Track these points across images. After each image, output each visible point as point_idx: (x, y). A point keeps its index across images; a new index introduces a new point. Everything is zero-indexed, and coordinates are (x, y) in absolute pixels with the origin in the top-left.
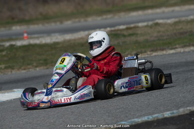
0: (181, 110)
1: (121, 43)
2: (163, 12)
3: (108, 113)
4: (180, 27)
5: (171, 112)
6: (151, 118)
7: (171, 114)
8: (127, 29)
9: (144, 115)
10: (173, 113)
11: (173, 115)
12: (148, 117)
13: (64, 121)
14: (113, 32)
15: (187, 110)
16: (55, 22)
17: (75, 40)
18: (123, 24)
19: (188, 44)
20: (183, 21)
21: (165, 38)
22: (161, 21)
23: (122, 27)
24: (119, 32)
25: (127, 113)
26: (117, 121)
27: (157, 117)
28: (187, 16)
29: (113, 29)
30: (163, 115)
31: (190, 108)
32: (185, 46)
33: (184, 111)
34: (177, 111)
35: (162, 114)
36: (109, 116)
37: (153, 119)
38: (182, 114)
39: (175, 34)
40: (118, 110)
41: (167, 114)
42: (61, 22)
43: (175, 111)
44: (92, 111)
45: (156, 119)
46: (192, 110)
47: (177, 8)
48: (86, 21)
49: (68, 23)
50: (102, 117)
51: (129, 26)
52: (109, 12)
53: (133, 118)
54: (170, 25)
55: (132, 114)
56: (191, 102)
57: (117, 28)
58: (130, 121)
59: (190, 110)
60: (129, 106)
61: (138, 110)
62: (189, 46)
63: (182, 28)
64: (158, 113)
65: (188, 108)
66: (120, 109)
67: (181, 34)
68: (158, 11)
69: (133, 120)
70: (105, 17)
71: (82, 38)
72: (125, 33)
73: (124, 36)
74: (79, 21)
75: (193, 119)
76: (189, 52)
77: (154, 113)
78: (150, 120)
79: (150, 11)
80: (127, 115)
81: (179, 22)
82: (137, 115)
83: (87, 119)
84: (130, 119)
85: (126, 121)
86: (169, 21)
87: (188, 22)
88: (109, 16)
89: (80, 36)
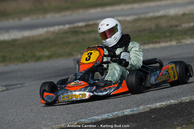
0: (141, 107)
1: (80, 40)
2: (122, 10)
3: (68, 111)
5: (131, 109)
6: (111, 115)
7: (131, 111)
8: (87, 26)
9: (104, 113)
10: (133, 111)
11: (133, 113)
12: (107, 114)
13: (23, 119)
14: (72, 30)
15: (147, 107)
17: (33, 37)
18: (82, 21)
19: (147, 42)
23: (81, 24)
24: (78, 29)
25: (87, 111)
26: (77, 119)
27: (117, 114)
29: (72, 26)
30: (123, 112)
31: (151, 106)
32: (144, 44)
33: (144, 109)
34: (137, 108)
36: (68, 113)
37: (113, 117)
38: (142, 111)
39: (135, 31)
40: (78, 108)
41: (127, 112)
42: (20, 19)
43: (135, 109)
45: (116, 117)
46: (152, 108)
47: (136, 6)
49: (27, 20)
50: (61, 115)
51: (88, 23)
53: (93, 116)
54: (129, 22)
55: (92, 111)
56: (151, 99)
58: (90, 118)
61: (98, 108)
62: (149, 43)
64: (118, 111)
65: (148, 106)
67: (141, 31)
69: (92, 118)
70: (63, 14)
71: (41, 35)
72: (84, 30)
73: (83, 33)
75: (153, 116)
76: (148, 50)
77: (114, 111)
78: (110, 117)
80: (87, 112)
82: (97, 113)
83: (46, 116)
85: (85, 119)
86: (129, 18)
87: (147, 19)
88: (68, 13)
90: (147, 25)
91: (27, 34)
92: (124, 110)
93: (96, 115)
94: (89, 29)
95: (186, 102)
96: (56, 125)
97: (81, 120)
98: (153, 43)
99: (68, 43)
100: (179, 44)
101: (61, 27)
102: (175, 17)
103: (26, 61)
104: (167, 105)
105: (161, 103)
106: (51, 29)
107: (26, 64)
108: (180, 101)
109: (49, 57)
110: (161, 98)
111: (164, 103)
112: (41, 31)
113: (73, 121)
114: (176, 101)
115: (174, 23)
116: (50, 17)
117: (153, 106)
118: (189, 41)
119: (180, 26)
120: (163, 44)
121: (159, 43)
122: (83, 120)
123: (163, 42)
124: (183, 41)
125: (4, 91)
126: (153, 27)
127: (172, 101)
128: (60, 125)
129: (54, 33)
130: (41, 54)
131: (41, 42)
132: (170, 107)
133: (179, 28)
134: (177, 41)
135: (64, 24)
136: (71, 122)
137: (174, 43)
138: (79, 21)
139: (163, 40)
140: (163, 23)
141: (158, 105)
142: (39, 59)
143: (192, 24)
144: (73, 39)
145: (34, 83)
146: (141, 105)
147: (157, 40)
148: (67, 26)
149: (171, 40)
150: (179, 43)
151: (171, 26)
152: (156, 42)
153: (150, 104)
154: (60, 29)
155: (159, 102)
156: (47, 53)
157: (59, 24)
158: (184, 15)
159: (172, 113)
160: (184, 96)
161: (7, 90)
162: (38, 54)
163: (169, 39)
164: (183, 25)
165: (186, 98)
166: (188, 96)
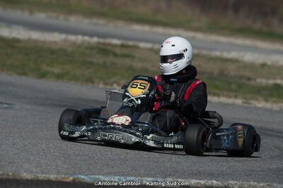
90: (208, 67)
91: (36, 35)
92: (144, 177)
93: (103, 175)
94: (125, 51)
96: (43, 174)
97: (80, 176)
99: (91, 63)
100: (246, 105)
101: (87, 38)
102: (251, 66)
103: (24, 74)
104: (206, 186)
105: (198, 181)
106: (72, 38)
107: (24, 78)
108: (226, 184)
109: (59, 77)
110: (200, 173)
111: (202, 182)
112: (57, 37)
113: (68, 174)
114: (220, 184)
115: (247, 73)
116: (74, 21)
118: (260, 104)
119: (255, 80)
120: (223, 100)
121: (219, 96)
122: (83, 177)
123: (224, 96)
124: (252, 102)
126: (216, 72)
127: (215, 182)
128: (48, 176)
129: (74, 44)
130: (48, 69)
131: (52, 52)
133: (252, 82)
134: (245, 101)
135: (91, 35)
136: (65, 175)
137: (239, 101)
138: (113, 37)
139: (225, 93)
140: (232, 70)
141: (193, 182)
142: (43, 75)
143: (271, 82)
144: (99, 59)
145: (28, 107)
146: (170, 175)
147: (217, 91)
148: (95, 39)
149: (236, 97)
150: (246, 103)
151: (242, 77)
152: (215, 95)
153: (183, 178)
154: (84, 41)
155: (197, 179)
156: (57, 70)
157: (84, 34)
158: (263, 65)
160: (233, 180)
162: (45, 68)
163: (234, 94)
164: (258, 80)
165: (235, 182)
166: (239, 181)
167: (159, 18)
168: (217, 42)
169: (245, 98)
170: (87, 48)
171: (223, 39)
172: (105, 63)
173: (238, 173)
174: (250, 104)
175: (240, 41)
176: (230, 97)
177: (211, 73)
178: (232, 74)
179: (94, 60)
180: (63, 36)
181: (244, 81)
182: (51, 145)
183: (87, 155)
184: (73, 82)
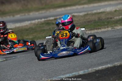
1: (51, 28)
2: (77, 9)
4: (88, 18)
5: (84, 71)
6: (71, 75)
8: (55, 19)
9: (67, 73)
10: (85, 72)
11: (85, 73)
12: (69, 74)
13: (16, 78)
14: (46, 22)
15: (94, 70)
16: (10, 16)
17: (22, 27)
18: (52, 16)
19: (93, 28)
20: (90, 14)
21: (79, 24)
22: (76, 14)
23: (52, 18)
24: (50, 22)
25: (56, 72)
27: (75, 74)
28: (92, 11)
29: (46, 19)
32: (91, 30)
33: (91, 71)
34: (87, 70)
35: (78, 72)
36: (45, 74)
38: (91, 72)
39: (85, 22)
40: (50, 71)
41: (81, 73)
42: (13, 16)
43: (86, 71)
44: (34, 71)
45: (74, 76)
47: (86, 6)
48: (29, 15)
49: (18, 17)
50: (40, 75)
51: (56, 17)
52: (43, 9)
53: (60, 75)
54: (82, 16)
55: (59, 72)
56: (96, 64)
57: (48, 19)
59: (95, 69)
60: (57, 68)
61: (63, 70)
62: (94, 29)
63: (89, 18)
64: (76, 72)
65: (94, 68)
66: (52, 70)
67: (89, 22)
68: (74, 8)
70: (40, 12)
71: (27, 26)
73: (53, 24)
74: (25, 15)
77: (73, 72)
79: (69, 8)
80: (56, 73)
81: (87, 14)
82: (62, 73)
83: (31, 76)
84: (58, 76)
86: (81, 14)
87: (93, 14)
88: (43, 12)
89: (25, 25)
90: (93, 18)
92: (79, 71)
93: (62, 75)
95: (118, 66)
98: (97, 29)
99: (44, 30)
101: (39, 20)
102: (110, 13)
104: (106, 68)
106: (33, 22)
108: (114, 65)
110: (102, 63)
111: (104, 67)
112: (27, 23)
114: (111, 65)
115: (110, 16)
116: (32, 14)
117: (97, 69)
118: (119, 27)
119: (114, 18)
120: (103, 30)
121: (100, 29)
123: (103, 28)
124: (115, 27)
125: (4, 61)
126: (97, 19)
127: (109, 65)
129: (35, 24)
130: (27, 37)
131: (27, 30)
132: (108, 69)
133: (113, 19)
134: (112, 28)
135: (41, 18)
137: (110, 29)
138: (50, 17)
140: (103, 17)
141: (100, 68)
143: (121, 17)
144: (47, 28)
145: (23, 55)
146: (90, 68)
147: (99, 27)
148: (43, 20)
149: (108, 27)
150: (113, 29)
151: (108, 18)
152: (99, 29)
155: (101, 66)
158: (116, 11)
159: (109, 73)
160: (116, 62)
161: (6, 60)
163: (107, 26)
164: (115, 18)
165: (117, 63)
166: (119, 62)
167: (67, 3)
168: (94, 7)
169: (112, 27)
170: (40, 24)
171: (96, 5)
172: (50, 28)
173: (118, 59)
174: (115, 28)
175: (103, 4)
176: (105, 28)
177: (95, 20)
178: (104, 18)
179: (45, 28)
180: (29, 22)
181: (109, 20)
182: (37, 69)
183: (53, 69)
184: (39, 40)
